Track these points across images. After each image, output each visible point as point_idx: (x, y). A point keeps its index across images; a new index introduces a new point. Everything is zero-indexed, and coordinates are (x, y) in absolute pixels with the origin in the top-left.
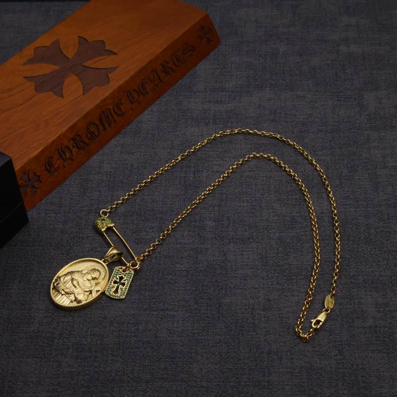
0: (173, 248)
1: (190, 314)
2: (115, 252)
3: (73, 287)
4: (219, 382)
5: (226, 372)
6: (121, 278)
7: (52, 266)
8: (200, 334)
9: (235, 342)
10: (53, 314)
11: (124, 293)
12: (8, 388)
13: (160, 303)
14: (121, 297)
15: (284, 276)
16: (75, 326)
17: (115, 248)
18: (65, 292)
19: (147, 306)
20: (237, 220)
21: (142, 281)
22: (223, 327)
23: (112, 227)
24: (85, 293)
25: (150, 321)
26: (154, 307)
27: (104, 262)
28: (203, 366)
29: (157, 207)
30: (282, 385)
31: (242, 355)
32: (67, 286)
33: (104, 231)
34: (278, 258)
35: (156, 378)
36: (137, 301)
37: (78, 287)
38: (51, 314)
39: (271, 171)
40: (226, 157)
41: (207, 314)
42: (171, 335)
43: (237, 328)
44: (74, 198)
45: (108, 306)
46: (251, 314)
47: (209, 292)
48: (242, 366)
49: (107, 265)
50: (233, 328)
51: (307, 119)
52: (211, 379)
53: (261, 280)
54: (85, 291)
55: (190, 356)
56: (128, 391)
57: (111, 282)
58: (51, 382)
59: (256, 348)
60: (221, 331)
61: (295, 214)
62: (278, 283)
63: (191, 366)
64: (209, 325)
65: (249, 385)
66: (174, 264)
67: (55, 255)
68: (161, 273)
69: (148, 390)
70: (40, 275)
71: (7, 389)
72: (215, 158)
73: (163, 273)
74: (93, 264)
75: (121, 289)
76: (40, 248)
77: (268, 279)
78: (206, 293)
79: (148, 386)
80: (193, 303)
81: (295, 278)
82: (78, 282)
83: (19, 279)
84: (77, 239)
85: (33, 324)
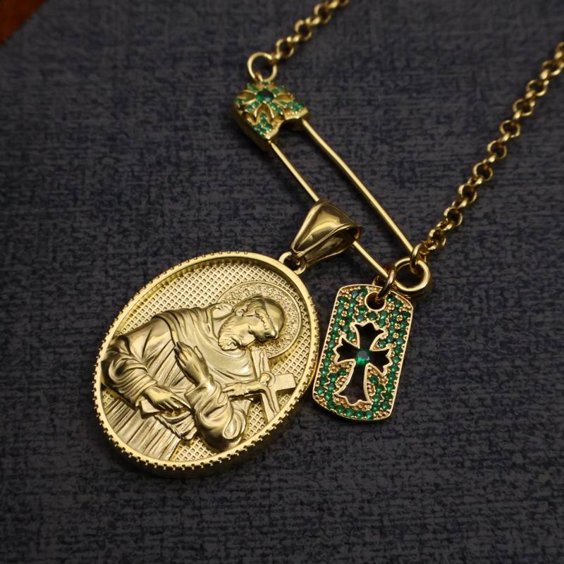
0: (538, 197)
2: (331, 223)
3: (186, 383)
6: (368, 333)
7: (90, 284)
10: (113, 493)
11: (389, 395)
13: (532, 434)
14: (379, 415)
16: (210, 548)
17: (327, 209)
18: (155, 405)
19: (486, 449)
21: (444, 336)
23: (300, 120)
24: (237, 404)
25: (510, 517)
26: (512, 452)
27: (290, 263)
29: (448, 39)
32: (160, 378)
33: (273, 139)
36: (440, 428)
37: (203, 379)
38: (105, 498)
44: (142, 9)
45: (329, 450)
49: (301, 276)
54: (235, 398)
57: (329, 352)
66: (553, 264)
67: (95, 237)
68: (511, 302)
73: (518, 303)
74: (246, 273)
75: (374, 379)
76: (36, 211)
82: (202, 361)
84: (170, 169)
85: (38, 544)
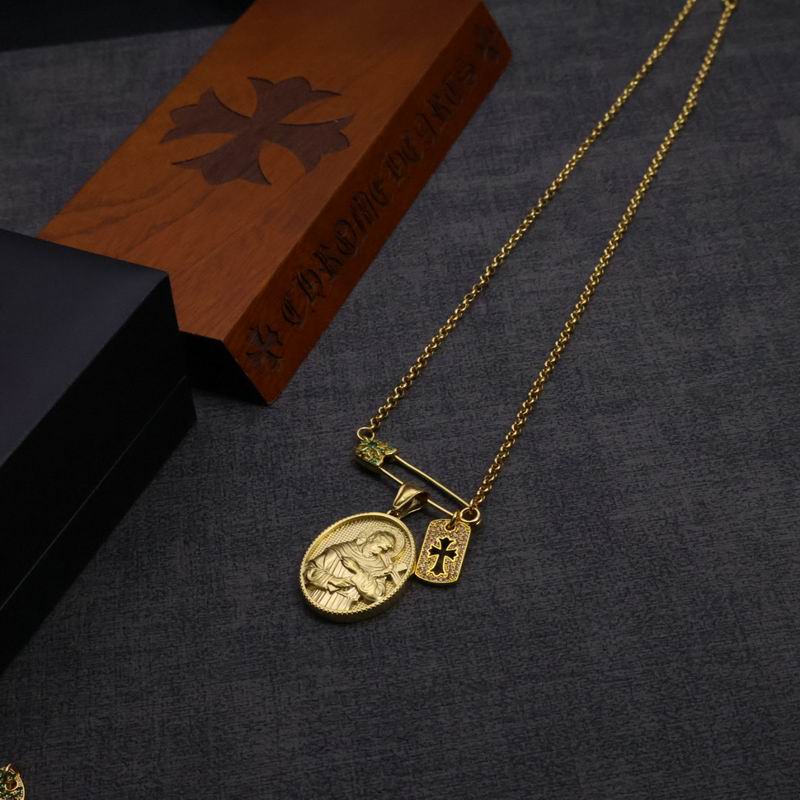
1: (552, 552)
4: (647, 665)
5: (655, 645)
8: (585, 584)
9: (658, 589)
12: (215, 741)
15: (721, 457)
20: (596, 372)
22: (626, 566)
24: (378, 580)
28: (608, 640)
30: (775, 652)
31: (680, 609)
34: (698, 427)
35: (519, 677)
39: (637, 277)
40: (541, 264)
41: (586, 545)
42: (525, 595)
43: (655, 563)
46: (676, 533)
47: (579, 505)
48: (685, 629)
50: (647, 563)
51: (679, 179)
52: (631, 662)
53: (675, 471)
55: (574, 626)
56: (469, 709)
58: (305, 717)
59: (703, 593)
60: (625, 573)
61: (707, 346)
62: (712, 472)
63: (582, 645)
64: (597, 565)
65: (709, 662)
69: (509, 701)
70: (225, 525)
71: (215, 744)
72: (520, 270)
76: (211, 475)
77: (689, 467)
78: (572, 509)
79: (507, 694)
80: (552, 530)
81: (741, 457)
83: (182, 538)
84: (281, 449)
85: (236, 616)
